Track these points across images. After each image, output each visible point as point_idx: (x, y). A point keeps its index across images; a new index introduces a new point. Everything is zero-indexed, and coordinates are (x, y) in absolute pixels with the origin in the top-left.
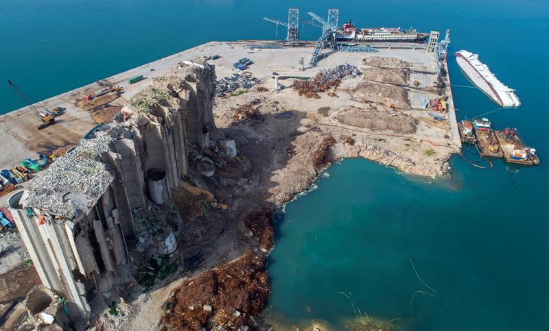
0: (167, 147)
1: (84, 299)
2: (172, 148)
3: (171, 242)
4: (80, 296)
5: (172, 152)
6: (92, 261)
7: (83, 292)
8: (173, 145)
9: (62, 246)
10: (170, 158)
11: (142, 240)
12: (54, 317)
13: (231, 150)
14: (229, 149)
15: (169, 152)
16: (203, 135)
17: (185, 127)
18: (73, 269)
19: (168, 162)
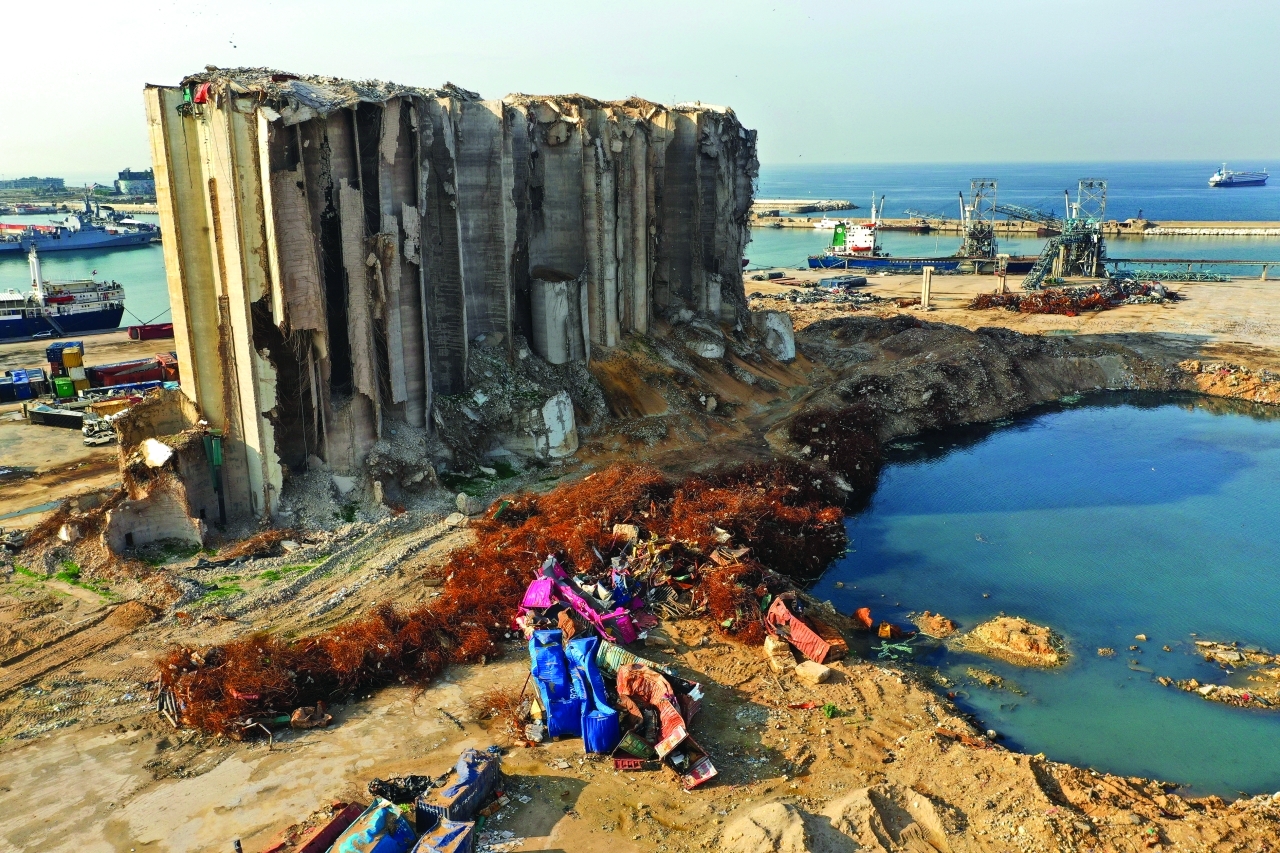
0: (594, 204)
1: (270, 430)
2: (609, 214)
3: (560, 418)
4: (261, 415)
5: (608, 226)
6: (311, 292)
7: (270, 402)
8: (611, 207)
9: (239, 198)
10: (600, 242)
11: (481, 399)
12: (175, 453)
13: (779, 338)
14: (773, 334)
15: (601, 223)
16: (704, 274)
17: (652, 187)
18: (255, 298)
19: (595, 253)
